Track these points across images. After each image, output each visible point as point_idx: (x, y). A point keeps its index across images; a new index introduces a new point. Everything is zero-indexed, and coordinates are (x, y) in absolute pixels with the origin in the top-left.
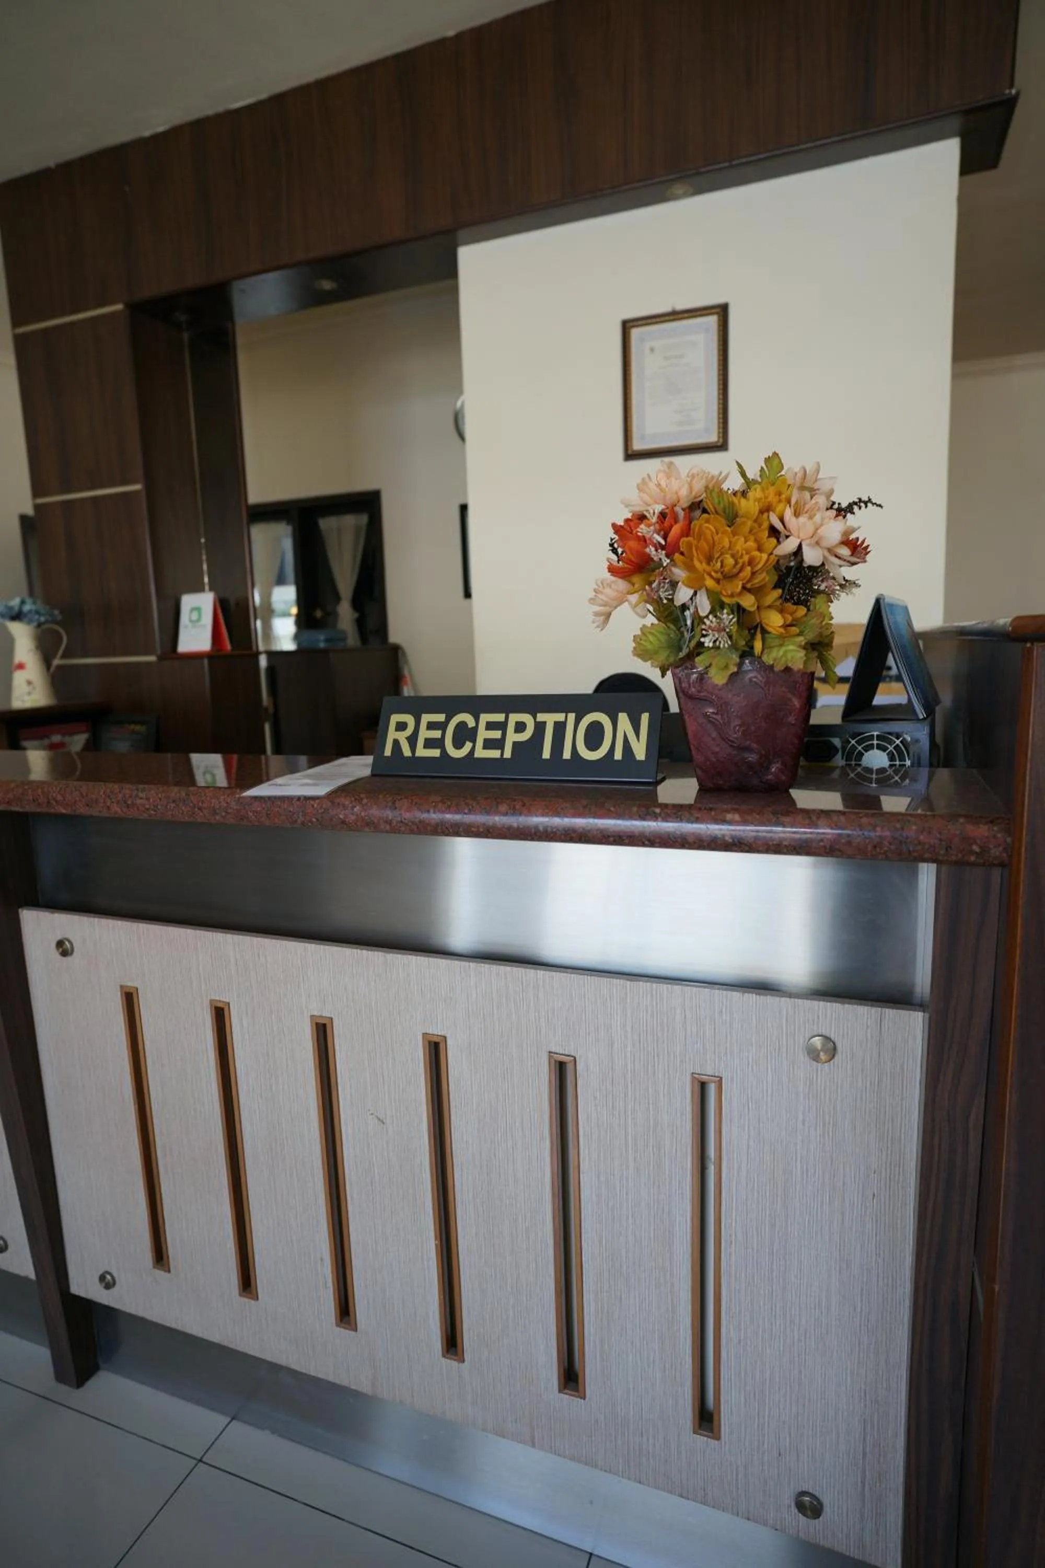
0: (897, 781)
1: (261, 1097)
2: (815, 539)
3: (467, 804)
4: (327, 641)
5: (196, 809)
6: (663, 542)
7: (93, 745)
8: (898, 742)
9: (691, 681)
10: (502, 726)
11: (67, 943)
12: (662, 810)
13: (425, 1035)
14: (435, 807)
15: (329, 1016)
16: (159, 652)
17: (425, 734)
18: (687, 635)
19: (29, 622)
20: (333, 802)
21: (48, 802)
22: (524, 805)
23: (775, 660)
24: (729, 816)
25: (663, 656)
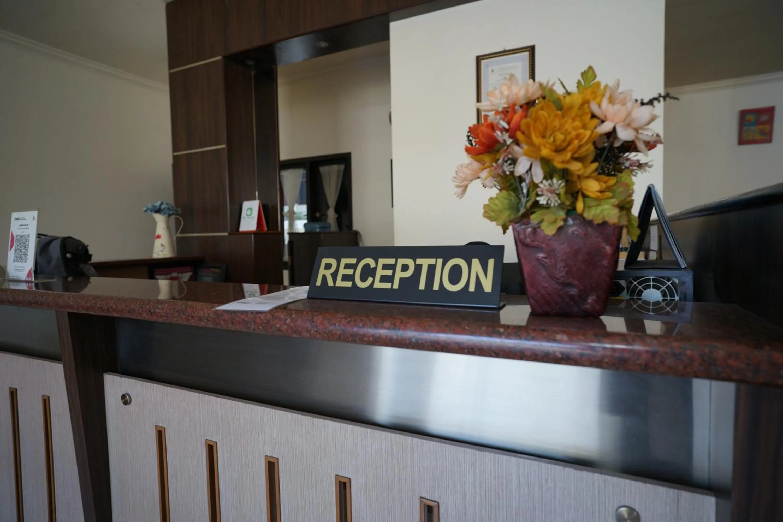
0: (668, 311)
1: (234, 507)
2: (627, 121)
3: (362, 320)
4: (320, 228)
5: (190, 317)
6: (507, 126)
7: (194, 278)
8: (669, 283)
9: (527, 234)
10: (393, 267)
11: (127, 397)
12: (505, 330)
13: (337, 476)
14: (340, 322)
15: (277, 457)
16: (229, 231)
17: (342, 271)
18: (524, 200)
19: (165, 214)
20: (273, 316)
21: (108, 309)
22: (402, 323)
23: (594, 216)
24: (559, 337)
25: (506, 215)
